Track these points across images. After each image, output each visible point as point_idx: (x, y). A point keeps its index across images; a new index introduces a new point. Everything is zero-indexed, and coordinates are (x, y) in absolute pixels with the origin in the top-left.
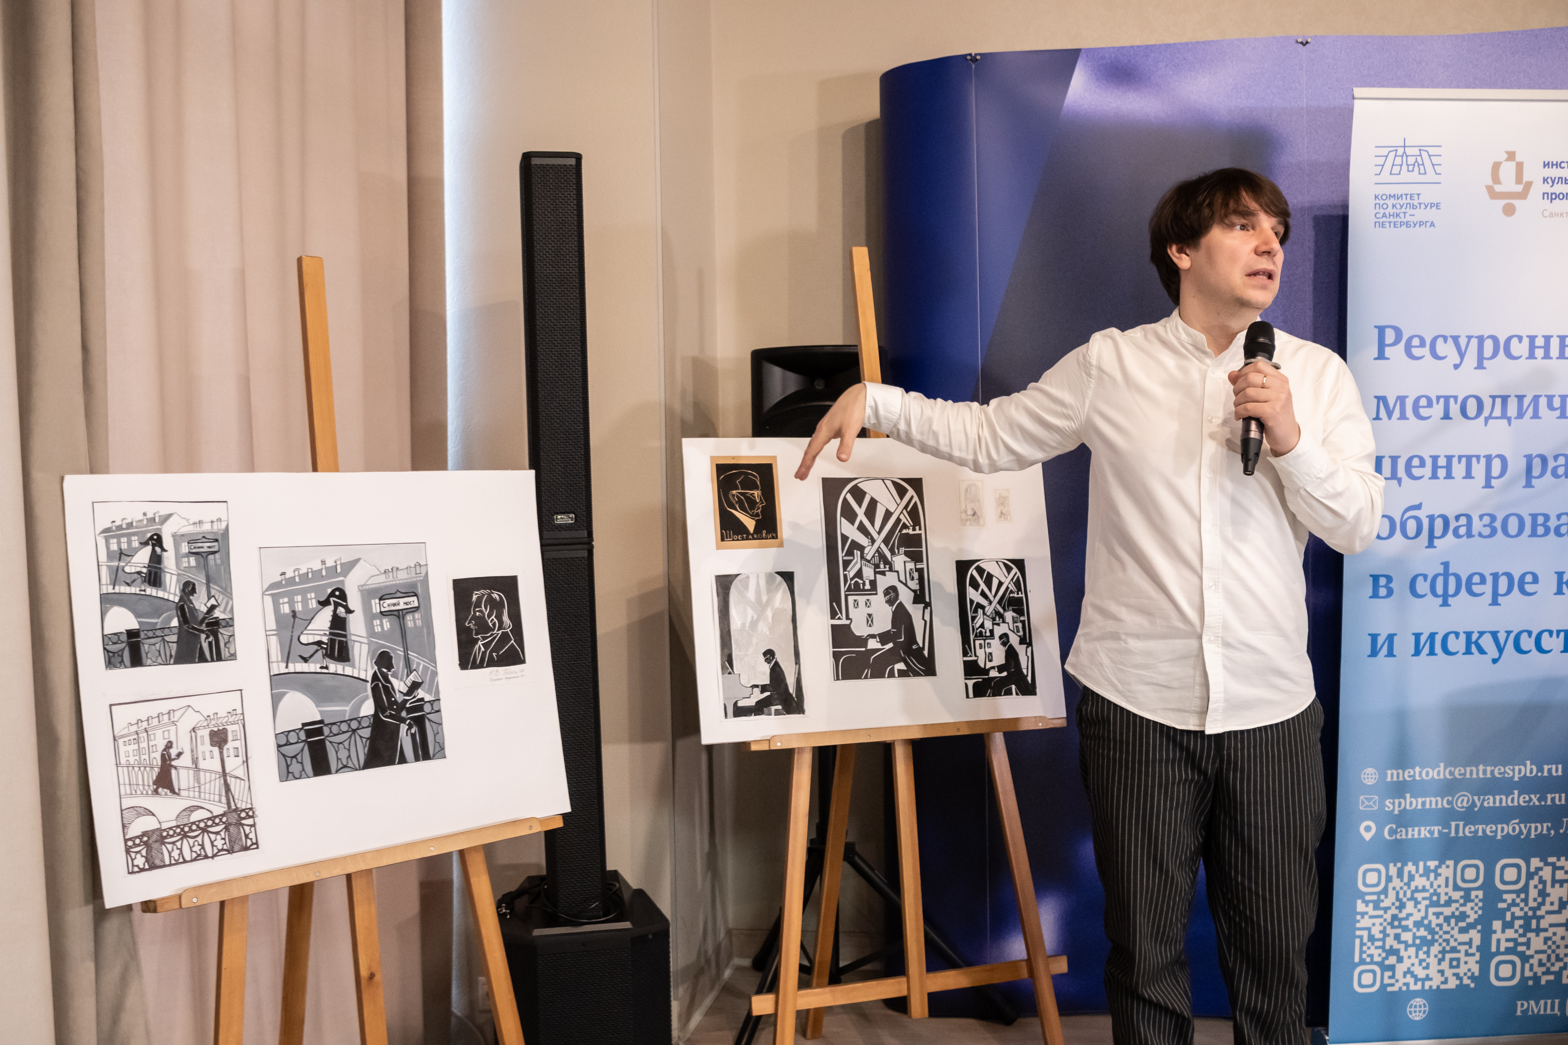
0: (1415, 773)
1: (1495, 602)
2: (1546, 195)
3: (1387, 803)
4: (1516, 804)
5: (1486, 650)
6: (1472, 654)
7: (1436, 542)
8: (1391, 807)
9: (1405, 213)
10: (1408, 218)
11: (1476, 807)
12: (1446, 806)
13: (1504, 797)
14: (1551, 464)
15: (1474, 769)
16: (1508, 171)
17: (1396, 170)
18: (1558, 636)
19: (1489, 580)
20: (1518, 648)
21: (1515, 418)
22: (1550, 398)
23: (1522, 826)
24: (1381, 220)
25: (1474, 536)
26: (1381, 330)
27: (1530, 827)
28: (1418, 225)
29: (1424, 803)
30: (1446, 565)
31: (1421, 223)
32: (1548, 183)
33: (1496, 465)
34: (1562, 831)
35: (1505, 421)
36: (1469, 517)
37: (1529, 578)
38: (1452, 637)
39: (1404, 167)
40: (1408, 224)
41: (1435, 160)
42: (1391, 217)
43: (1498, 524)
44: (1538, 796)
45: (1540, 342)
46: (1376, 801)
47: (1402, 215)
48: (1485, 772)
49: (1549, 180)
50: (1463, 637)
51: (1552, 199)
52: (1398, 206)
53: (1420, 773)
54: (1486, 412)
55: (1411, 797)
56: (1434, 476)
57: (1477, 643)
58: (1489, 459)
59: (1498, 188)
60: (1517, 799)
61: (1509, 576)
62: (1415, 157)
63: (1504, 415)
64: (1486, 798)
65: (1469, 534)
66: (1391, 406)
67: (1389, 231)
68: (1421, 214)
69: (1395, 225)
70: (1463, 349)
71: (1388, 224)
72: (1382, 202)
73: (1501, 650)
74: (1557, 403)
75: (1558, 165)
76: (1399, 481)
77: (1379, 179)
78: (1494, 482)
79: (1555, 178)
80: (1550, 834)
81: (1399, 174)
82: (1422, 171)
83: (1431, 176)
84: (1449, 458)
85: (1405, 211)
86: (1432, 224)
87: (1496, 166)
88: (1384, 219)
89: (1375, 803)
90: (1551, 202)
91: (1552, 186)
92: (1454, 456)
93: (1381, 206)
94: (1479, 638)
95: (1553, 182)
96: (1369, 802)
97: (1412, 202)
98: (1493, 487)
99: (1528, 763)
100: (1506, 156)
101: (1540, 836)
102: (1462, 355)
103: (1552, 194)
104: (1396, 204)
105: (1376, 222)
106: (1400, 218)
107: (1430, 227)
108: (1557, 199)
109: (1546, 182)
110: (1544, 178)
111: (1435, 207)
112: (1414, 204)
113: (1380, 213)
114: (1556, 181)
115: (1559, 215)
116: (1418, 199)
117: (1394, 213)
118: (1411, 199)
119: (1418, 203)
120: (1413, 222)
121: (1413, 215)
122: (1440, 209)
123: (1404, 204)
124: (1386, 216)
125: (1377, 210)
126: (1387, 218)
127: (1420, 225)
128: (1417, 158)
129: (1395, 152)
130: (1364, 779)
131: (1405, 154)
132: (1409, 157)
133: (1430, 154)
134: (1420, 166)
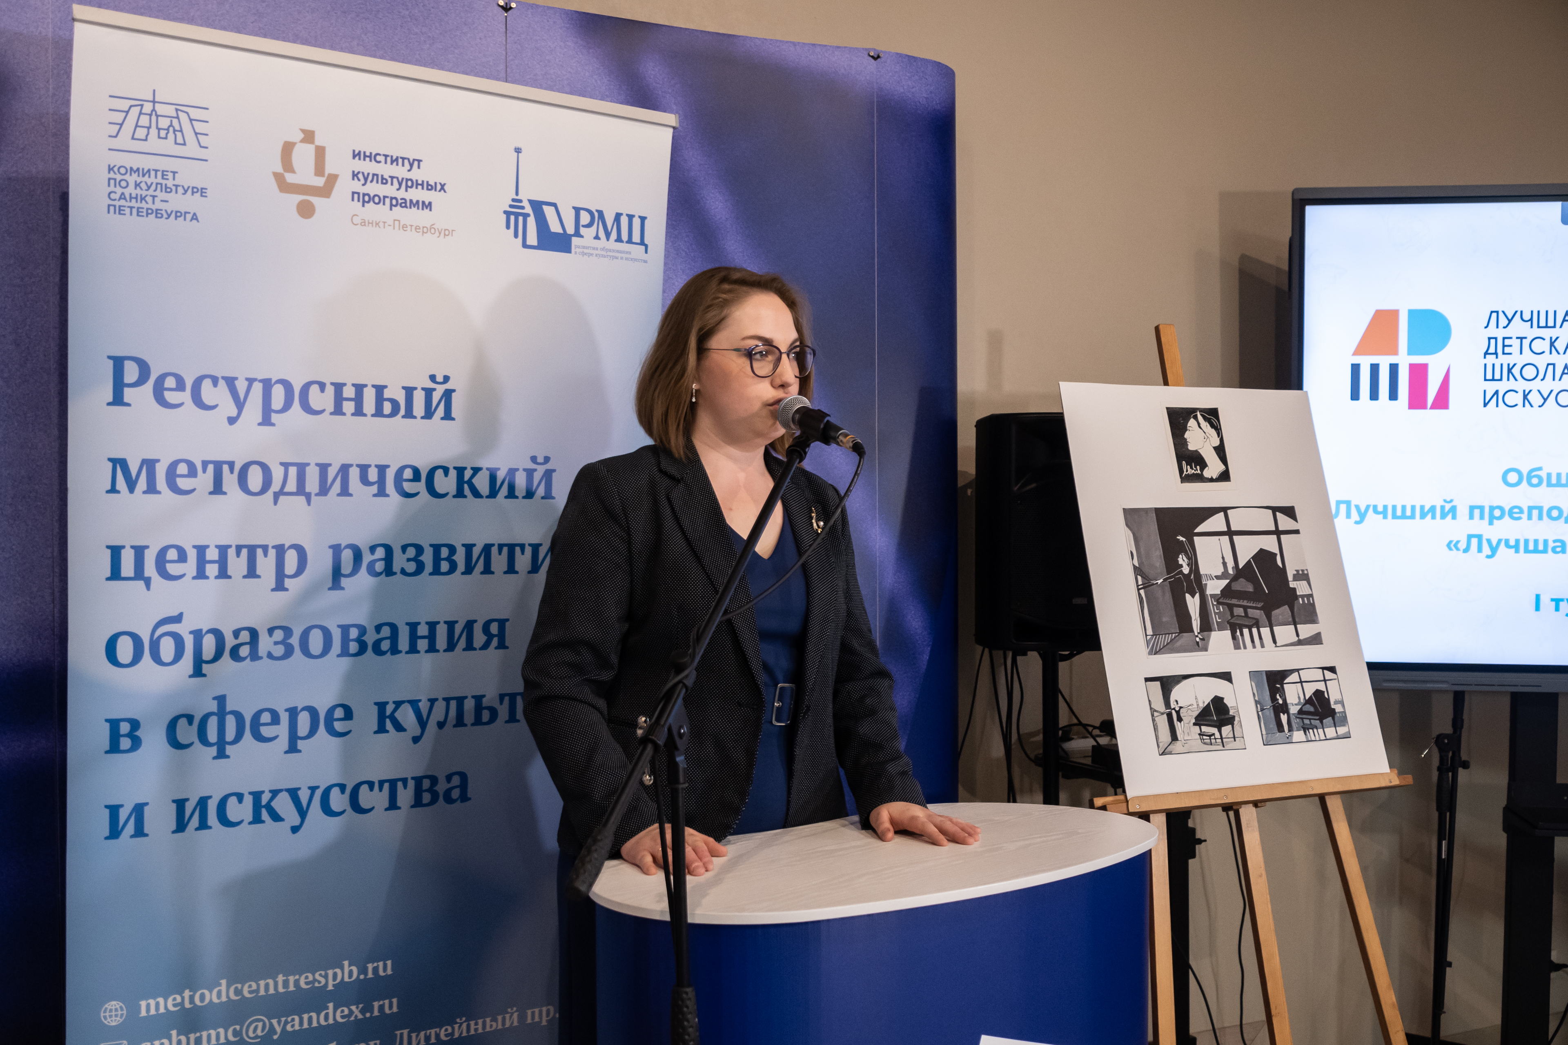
0: (183, 998)
1: (293, 748)
2: (356, 196)
4: (331, 1021)
5: (282, 815)
6: (263, 822)
7: (206, 669)
9: (154, 197)
10: (158, 205)
11: (276, 1033)
12: (231, 1038)
13: (314, 1015)
14: (367, 558)
15: (271, 982)
16: (303, 156)
17: (141, 133)
18: (381, 789)
19: (285, 718)
20: (327, 809)
21: (316, 495)
22: (364, 469)
24: (117, 203)
25: (261, 658)
26: (118, 363)
28: (173, 216)
29: (198, 1041)
30: (221, 700)
31: (178, 215)
32: (359, 180)
33: (291, 558)
35: (302, 499)
36: (253, 632)
37: (339, 713)
38: (232, 801)
39: (154, 131)
40: (158, 213)
41: (199, 127)
42: (134, 201)
43: (295, 641)
44: (361, 1006)
45: (349, 392)
47: (149, 199)
48: (286, 984)
49: (360, 176)
50: (248, 800)
51: (364, 202)
52: (143, 186)
53: (192, 998)
54: (276, 486)
55: (177, 1035)
56: (201, 574)
57: (268, 807)
58: (280, 550)
59: (290, 178)
60: (332, 1015)
61: (312, 711)
62: (169, 119)
63: (301, 490)
64: (289, 1019)
66: (134, 473)
67: (130, 220)
68: (177, 201)
69: (138, 212)
70: (242, 396)
71: (128, 211)
72: (119, 177)
73: (303, 813)
74: (373, 475)
75: (372, 157)
76: (148, 582)
77: (116, 143)
78: (288, 582)
79: (368, 174)
81: (146, 140)
82: (179, 140)
83: (191, 148)
84: (222, 549)
85: (155, 194)
86: (195, 217)
87: (288, 148)
88: (122, 202)
90: (363, 206)
91: (363, 185)
92: (229, 546)
93: (117, 183)
94: (272, 799)
95: (366, 179)
97: (164, 182)
98: (287, 590)
99: (346, 963)
100: (302, 136)
102: (240, 405)
103: (364, 195)
104: (141, 182)
105: (109, 206)
106: (147, 203)
107: (191, 220)
108: (372, 202)
109: (355, 178)
110: (353, 172)
111: (199, 193)
112: (168, 186)
113: (115, 193)
114: (370, 178)
115: (374, 224)
116: (174, 179)
117: (137, 195)
118: (163, 178)
119: (174, 185)
120: (166, 211)
121: (167, 201)
122: (206, 196)
123: (152, 183)
124: (125, 199)
125: (112, 188)
126: (126, 201)
127: (176, 217)
128: (171, 121)
129: (139, 108)
130: (105, 1017)
131: (154, 113)
132: (160, 118)
133: (192, 117)
134: (176, 133)
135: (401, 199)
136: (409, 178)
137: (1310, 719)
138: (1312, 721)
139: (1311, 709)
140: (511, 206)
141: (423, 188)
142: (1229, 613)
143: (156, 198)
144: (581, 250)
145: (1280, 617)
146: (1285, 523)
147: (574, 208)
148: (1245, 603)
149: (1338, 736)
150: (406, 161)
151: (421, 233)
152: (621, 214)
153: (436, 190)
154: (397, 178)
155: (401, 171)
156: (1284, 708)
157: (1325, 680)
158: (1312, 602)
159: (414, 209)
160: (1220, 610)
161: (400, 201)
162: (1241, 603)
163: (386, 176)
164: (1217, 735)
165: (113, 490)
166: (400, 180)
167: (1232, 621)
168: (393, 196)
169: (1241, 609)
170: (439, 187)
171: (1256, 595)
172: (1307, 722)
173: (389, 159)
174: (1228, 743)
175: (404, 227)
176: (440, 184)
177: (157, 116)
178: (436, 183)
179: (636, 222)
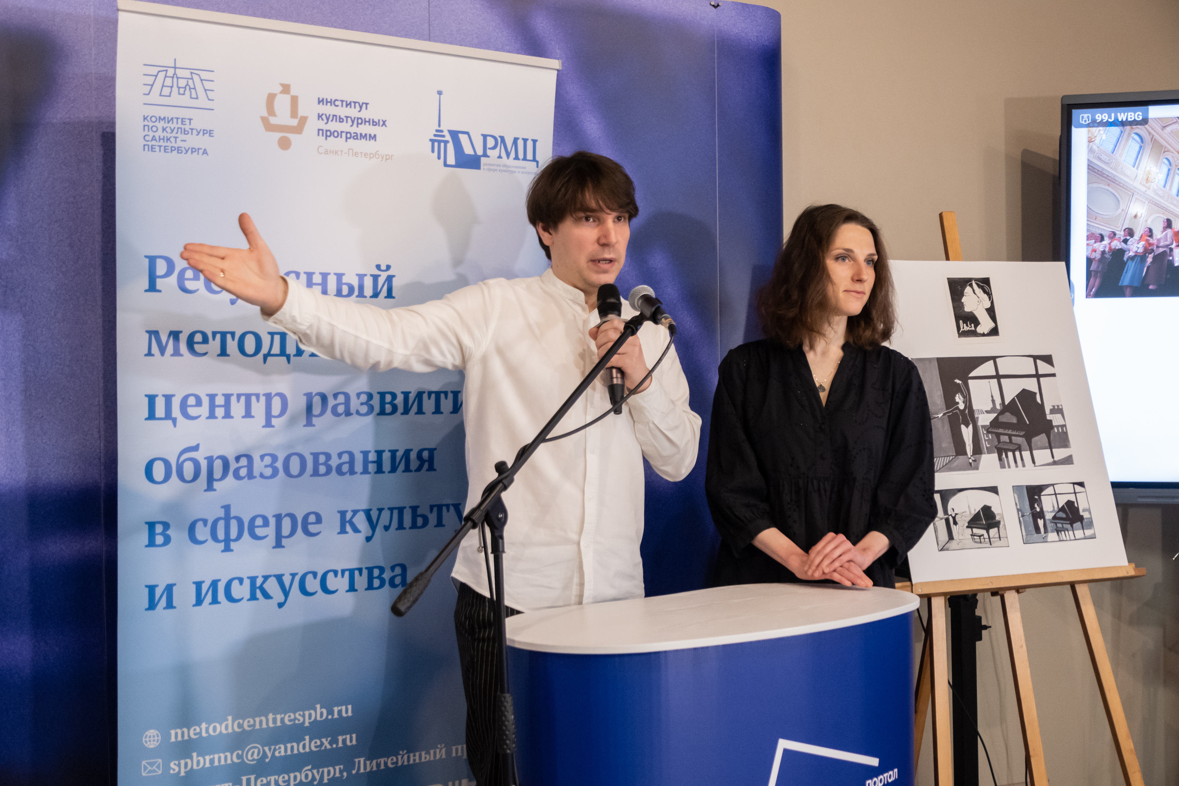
0: (201, 729)
1: (279, 544)
2: (321, 132)
3: (172, 765)
4: (307, 750)
5: (271, 594)
6: (258, 599)
7: (216, 485)
8: (177, 769)
9: (176, 138)
10: (179, 144)
12: (235, 760)
13: (295, 745)
14: (331, 402)
15: (264, 719)
16: (282, 103)
17: (166, 91)
18: (343, 576)
19: (272, 521)
20: (304, 591)
21: (294, 356)
23: (315, 771)
24: (150, 143)
25: (255, 477)
26: (152, 260)
27: (323, 772)
28: (190, 151)
29: (212, 761)
30: (227, 508)
31: (193, 150)
32: (323, 120)
33: (276, 403)
34: (354, 772)
35: (284, 359)
36: (249, 458)
37: (312, 518)
38: (236, 583)
39: (175, 89)
40: (179, 150)
41: (208, 85)
42: (162, 141)
44: (329, 739)
45: (317, 278)
46: (159, 764)
47: (172, 140)
48: (275, 721)
49: (324, 117)
50: (247, 583)
51: (327, 136)
52: (168, 130)
53: (207, 729)
54: (265, 350)
55: (198, 756)
56: (212, 416)
57: (261, 588)
58: (269, 397)
59: (273, 120)
60: (309, 745)
61: (293, 517)
62: (186, 80)
63: (283, 352)
64: (277, 747)
65: (250, 476)
66: (164, 340)
67: (159, 155)
68: (192, 141)
69: (165, 149)
71: (157, 149)
72: (151, 124)
73: (286, 593)
75: (332, 102)
76: (174, 421)
77: (148, 100)
78: (274, 421)
79: (330, 115)
80: (342, 776)
81: (170, 96)
82: (194, 95)
83: (203, 101)
84: (227, 397)
85: (176, 135)
86: (205, 152)
87: (271, 98)
88: (154, 143)
89: (158, 767)
90: (326, 139)
91: (326, 123)
92: (232, 395)
93: (150, 129)
94: (264, 582)
95: (328, 119)
96: (152, 767)
97: (183, 127)
98: (273, 426)
99: (318, 706)
100: (281, 88)
101: (333, 780)
103: (327, 131)
104: (167, 127)
105: (144, 145)
106: (171, 142)
107: (203, 154)
108: (332, 136)
109: (320, 119)
110: (319, 114)
111: (208, 134)
112: (186, 129)
113: (148, 135)
114: (331, 118)
115: (334, 153)
116: (190, 124)
117: (164, 137)
118: (182, 124)
119: (190, 129)
120: (185, 148)
121: (185, 141)
122: (213, 136)
123: (174, 128)
124: (155, 140)
125: (146, 132)
126: (157, 141)
127: (192, 152)
128: (188, 81)
129: (165, 72)
130: (146, 742)
131: (175, 76)
132: (179, 79)
133: (202, 78)
134: (192, 90)
135: (354, 133)
136: (359, 117)
137: (1062, 524)
138: (1064, 525)
139: (1064, 515)
140: (435, 135)
141: (369, 124)
142: (996, 440)
143: (177, 139)
144: (488, 167)
145: (1039, 442)
146: (1043, 368)
147: (482, 135)
148: (1010, 432)
149: (1085, 537)
150: (357, 105)
151: (369, 158)
152: (518, 139)
153: (379, 125)
154: (351, 118)
155: (353, 112)
156: (1041, 515)
157: (1075, 493)
158: (1065, 431)
159: (363, 141)
160: (989, 437)
161: (353, 135)
162: (1006, 432)
163: (342, 117)
164: (986, 536)
165: (149, 354)
166: (353, 119)
167: (999, 446)
168: (348, 131)
169: (1007, 437)
170: (381, 123)
171: (1019, 426)
172: (1059, 525)
173: (344, 103)
174: (994, 542)
175: (356, 154)
176: (382, 120)
177: (178, 78)
178: (379, 120)
179: (530, 144)
